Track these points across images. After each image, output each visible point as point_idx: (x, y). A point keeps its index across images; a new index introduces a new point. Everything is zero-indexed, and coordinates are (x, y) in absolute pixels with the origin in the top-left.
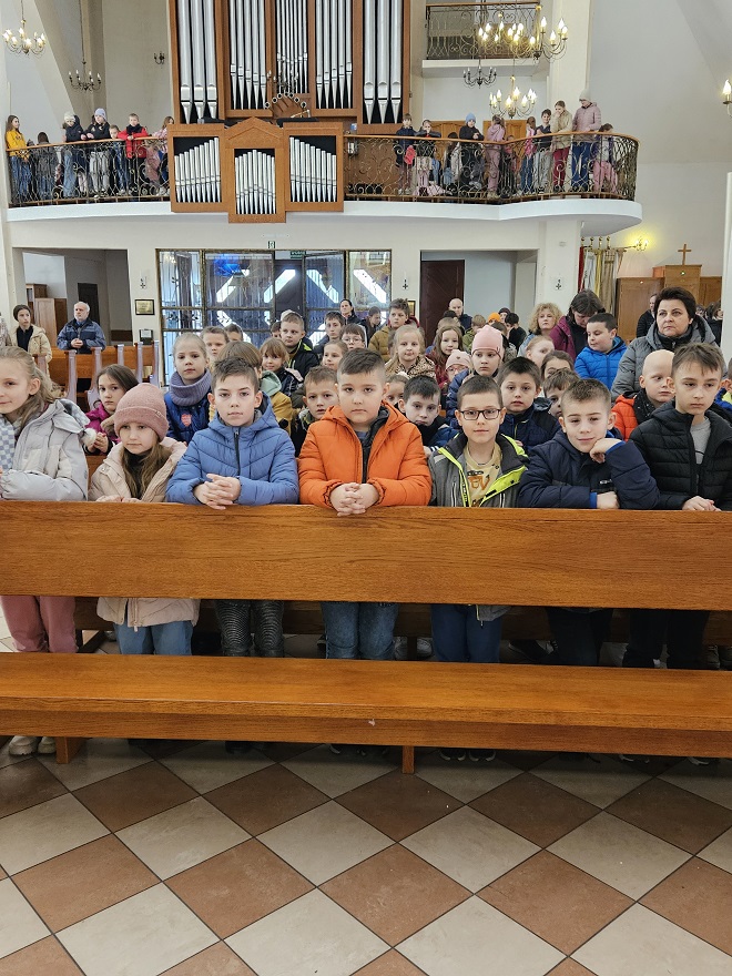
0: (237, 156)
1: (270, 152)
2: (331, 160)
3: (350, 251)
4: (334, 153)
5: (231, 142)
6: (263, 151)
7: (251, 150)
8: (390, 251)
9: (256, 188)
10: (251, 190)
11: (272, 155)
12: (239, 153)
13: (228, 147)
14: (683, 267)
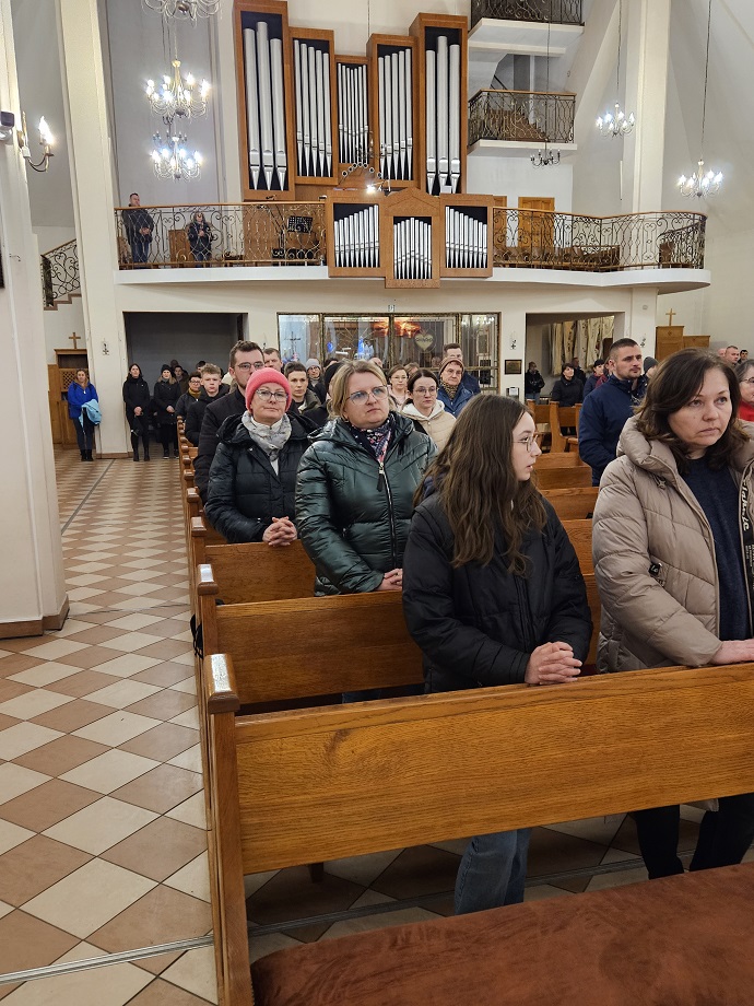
0: (395, 223)
1: (428, 220)
2: (484, 229)
3: (462, 314)
4: (485, 222)
5: (391, 209)
6: (420, 219)
7: (409, 218)
8: (499, 314)
9: (413, 254)
10: (408, 256)
11: (429, 223)
12: (397, 220)
13: (387, 214)
14: (670, 327)
